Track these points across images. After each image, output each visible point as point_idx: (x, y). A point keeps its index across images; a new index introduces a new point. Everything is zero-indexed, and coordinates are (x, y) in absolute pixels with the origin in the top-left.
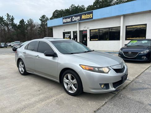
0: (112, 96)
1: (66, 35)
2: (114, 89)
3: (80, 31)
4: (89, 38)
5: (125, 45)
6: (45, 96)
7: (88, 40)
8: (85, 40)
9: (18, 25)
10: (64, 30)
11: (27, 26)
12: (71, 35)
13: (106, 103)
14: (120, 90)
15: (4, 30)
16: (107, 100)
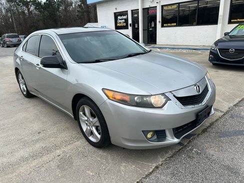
0: (174, 151)
1: (119, 18)
2: (176, 140)
3: (144, 9)
4: (159, 22)
5: (226, 34)
6: (44, 146)
7: (159, 25)
8: (153, 25)
9: (44, 3)
10: (116, 9)
11: (58, 5)
12: (127, 17)
13: (157, 167)
14: (195, 134)
15: (23, 12)
16: (161, 160)
